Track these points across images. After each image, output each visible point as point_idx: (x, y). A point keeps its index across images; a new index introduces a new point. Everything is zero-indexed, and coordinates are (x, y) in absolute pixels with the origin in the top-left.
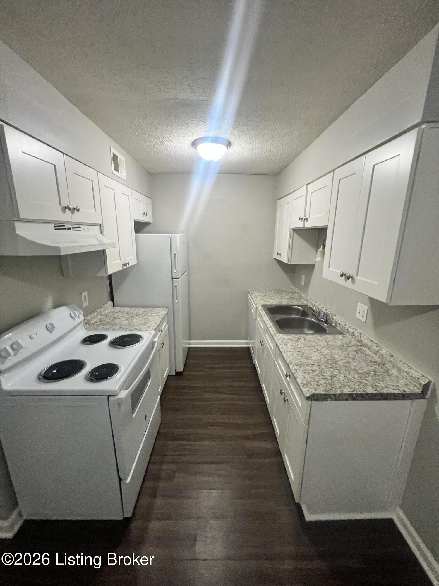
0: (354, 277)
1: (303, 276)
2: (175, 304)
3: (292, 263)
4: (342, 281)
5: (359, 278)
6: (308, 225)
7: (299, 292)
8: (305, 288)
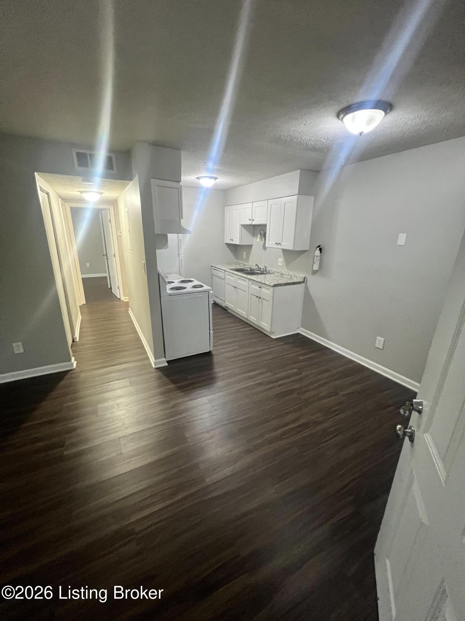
0: (281, 243)
1: (245, 253)
2: (181, 272)
3: (242, 244)
4: (276, 246)
5: (283, 243)
6: (254, 223)
7: (243, 262)
8: (247, 259)
